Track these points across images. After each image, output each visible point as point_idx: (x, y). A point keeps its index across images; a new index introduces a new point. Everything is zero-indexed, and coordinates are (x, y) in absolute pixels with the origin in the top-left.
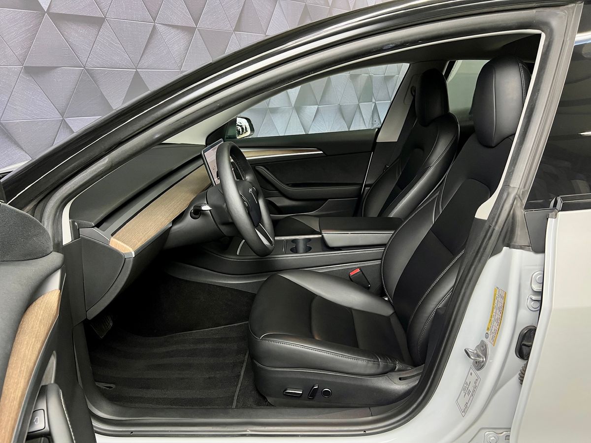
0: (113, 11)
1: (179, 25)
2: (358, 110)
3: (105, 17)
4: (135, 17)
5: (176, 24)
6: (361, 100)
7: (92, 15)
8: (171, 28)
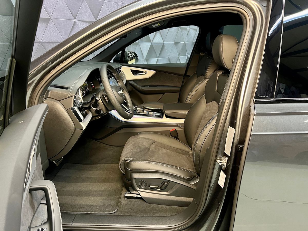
0: (55, 15)
1: (87, 20)
2: (178, 60)
3: (51, 18)
4: (65, 17)
5: (86, 20)
6: (180, 55)
7: (44, 17)
8: (83, 22)
